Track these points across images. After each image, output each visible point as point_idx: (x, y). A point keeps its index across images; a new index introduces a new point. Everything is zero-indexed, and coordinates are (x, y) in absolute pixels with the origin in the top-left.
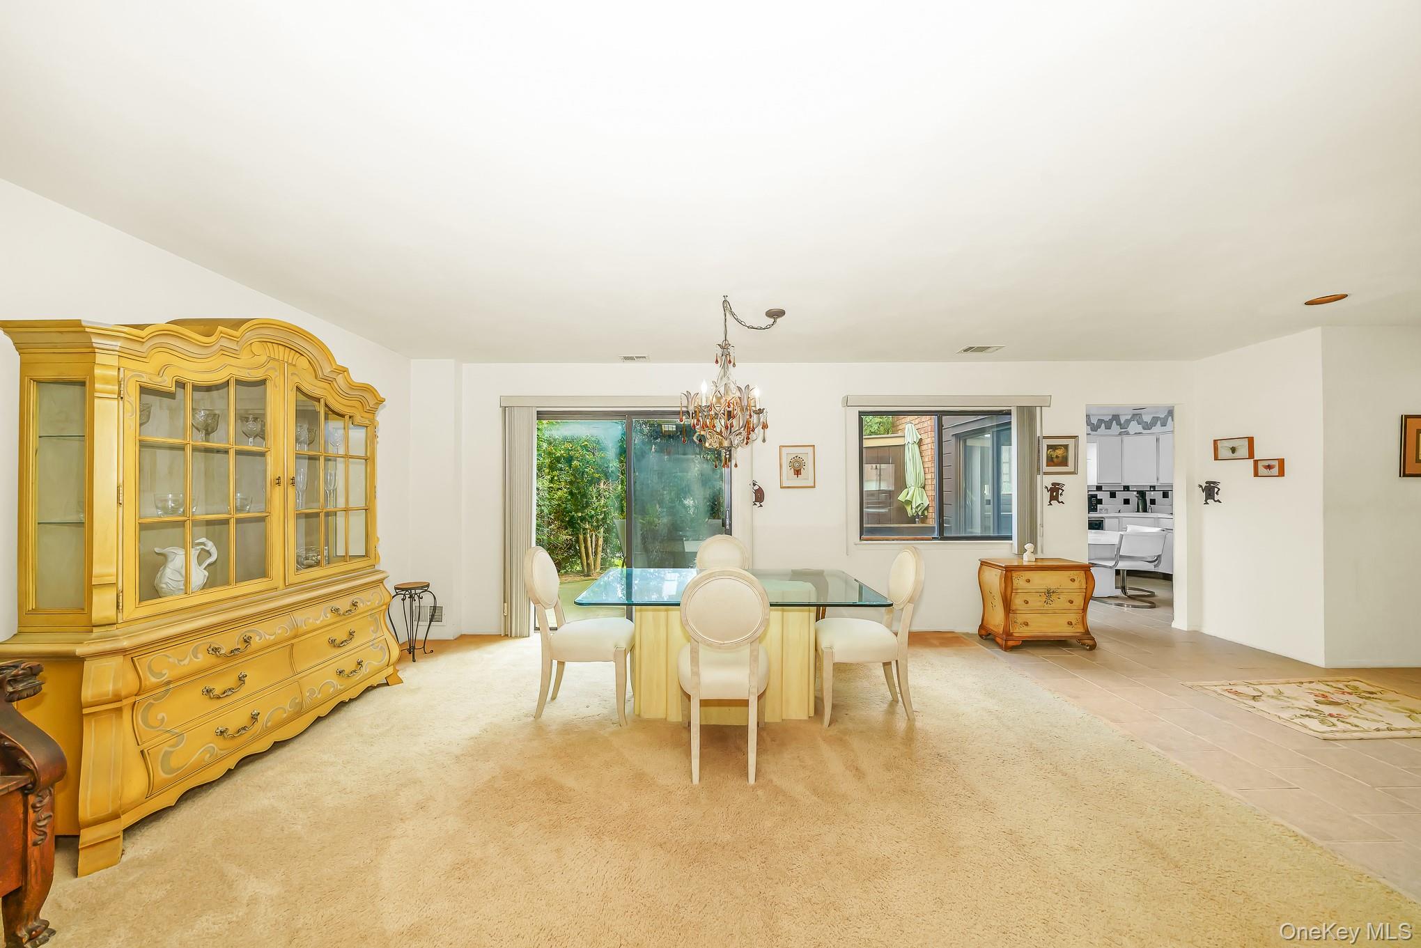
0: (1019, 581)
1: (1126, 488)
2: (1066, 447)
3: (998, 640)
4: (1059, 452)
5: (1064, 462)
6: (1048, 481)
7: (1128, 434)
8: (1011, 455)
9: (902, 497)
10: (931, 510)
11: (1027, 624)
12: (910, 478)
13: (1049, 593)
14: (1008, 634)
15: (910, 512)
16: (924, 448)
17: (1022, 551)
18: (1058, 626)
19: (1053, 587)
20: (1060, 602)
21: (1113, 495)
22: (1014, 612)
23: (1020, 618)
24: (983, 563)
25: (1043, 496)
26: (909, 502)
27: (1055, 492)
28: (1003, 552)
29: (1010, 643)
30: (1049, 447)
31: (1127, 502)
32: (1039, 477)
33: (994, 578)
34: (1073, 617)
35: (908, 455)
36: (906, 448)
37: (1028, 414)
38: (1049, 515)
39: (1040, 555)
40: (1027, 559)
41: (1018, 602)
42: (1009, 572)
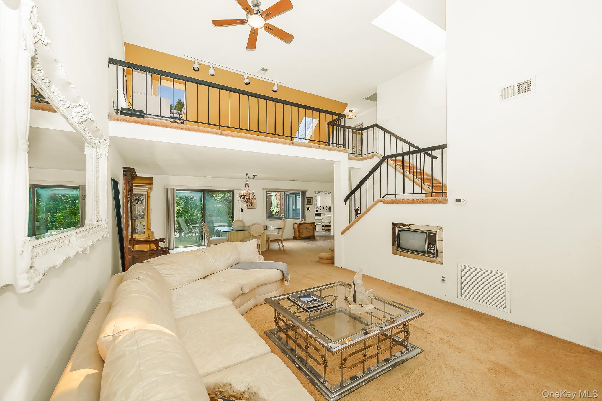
0: (301, 227)
1: (327, 206)
2: (311, 199)
3: (298, 238)
4: (309, 201)
5: (310, 203)
6: (307, 206)
7: (327, 193)
8: (299, 200)
9: (271, 209)
10: (279, 213)
11: (303, 235)
12: (273, 204)
13: (307, 228)
14: (299, 237)
15: (273, 213)
16: (277, 196)
17: (302, 220)
18: (309, 235)
19: (308, 227)
20: (309, 230)
21: (324, 208)
22: (300, 232)
23: (302, 233)
24: (294, 224)
25: (306, 209)
26: (273, 211)
27: (308, 209)
28: (298, 221)
29: (300, 239)
30: (307, 199)
31: (327, 209)
32: (305, 206)
33: (296, 226)
34: (311, 233)
35: (273, 198)
36: (272, 196)
37: (303, 193)
38: (307, 213)
39: (305, 221)
40: (303, 222)
41: (301, 230)
42: (300, 225)
